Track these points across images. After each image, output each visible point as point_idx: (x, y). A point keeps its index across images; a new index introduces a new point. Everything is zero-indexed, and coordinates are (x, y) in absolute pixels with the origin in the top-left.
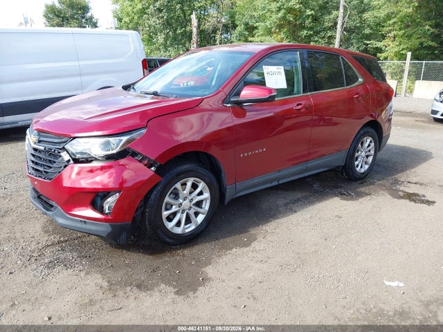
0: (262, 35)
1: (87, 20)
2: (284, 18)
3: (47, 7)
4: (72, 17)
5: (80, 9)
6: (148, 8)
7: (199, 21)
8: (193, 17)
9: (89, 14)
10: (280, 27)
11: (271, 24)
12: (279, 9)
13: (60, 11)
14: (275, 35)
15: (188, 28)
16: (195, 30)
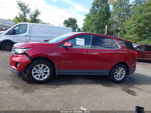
0: (128, 34)
1: (75, 25)
2: (137, 29)
3: (65, 20)
4: (71, 24)
5: (74, 22)
6: (92, 23)
7: (108, 28)
8: (106, 26)
9: (76, 24)
10: (135, 32)
11: (132, 31)
12: (135, 26)
13: (68, 22)
14: (133, 35)
15: (104, 30)
16: (106, 31)
